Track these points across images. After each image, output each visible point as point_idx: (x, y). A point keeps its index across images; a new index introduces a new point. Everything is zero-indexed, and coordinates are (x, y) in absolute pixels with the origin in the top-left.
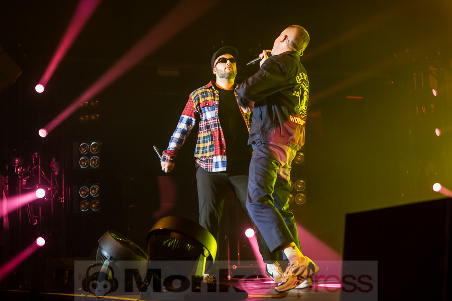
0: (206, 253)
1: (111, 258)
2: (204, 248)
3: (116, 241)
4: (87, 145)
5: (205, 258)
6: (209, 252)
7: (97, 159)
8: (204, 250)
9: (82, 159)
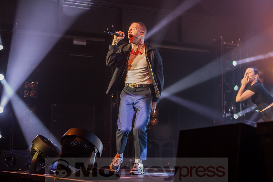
0: (96, 150)
1: (39, 151)
2: (95, 147)
3: (42, 141)
4: (29, 84)
5: (95, 153)
6: (98, 150)
7: (34, 92)
8: (95, 149)
9: (25, 92)
